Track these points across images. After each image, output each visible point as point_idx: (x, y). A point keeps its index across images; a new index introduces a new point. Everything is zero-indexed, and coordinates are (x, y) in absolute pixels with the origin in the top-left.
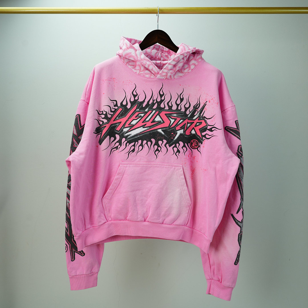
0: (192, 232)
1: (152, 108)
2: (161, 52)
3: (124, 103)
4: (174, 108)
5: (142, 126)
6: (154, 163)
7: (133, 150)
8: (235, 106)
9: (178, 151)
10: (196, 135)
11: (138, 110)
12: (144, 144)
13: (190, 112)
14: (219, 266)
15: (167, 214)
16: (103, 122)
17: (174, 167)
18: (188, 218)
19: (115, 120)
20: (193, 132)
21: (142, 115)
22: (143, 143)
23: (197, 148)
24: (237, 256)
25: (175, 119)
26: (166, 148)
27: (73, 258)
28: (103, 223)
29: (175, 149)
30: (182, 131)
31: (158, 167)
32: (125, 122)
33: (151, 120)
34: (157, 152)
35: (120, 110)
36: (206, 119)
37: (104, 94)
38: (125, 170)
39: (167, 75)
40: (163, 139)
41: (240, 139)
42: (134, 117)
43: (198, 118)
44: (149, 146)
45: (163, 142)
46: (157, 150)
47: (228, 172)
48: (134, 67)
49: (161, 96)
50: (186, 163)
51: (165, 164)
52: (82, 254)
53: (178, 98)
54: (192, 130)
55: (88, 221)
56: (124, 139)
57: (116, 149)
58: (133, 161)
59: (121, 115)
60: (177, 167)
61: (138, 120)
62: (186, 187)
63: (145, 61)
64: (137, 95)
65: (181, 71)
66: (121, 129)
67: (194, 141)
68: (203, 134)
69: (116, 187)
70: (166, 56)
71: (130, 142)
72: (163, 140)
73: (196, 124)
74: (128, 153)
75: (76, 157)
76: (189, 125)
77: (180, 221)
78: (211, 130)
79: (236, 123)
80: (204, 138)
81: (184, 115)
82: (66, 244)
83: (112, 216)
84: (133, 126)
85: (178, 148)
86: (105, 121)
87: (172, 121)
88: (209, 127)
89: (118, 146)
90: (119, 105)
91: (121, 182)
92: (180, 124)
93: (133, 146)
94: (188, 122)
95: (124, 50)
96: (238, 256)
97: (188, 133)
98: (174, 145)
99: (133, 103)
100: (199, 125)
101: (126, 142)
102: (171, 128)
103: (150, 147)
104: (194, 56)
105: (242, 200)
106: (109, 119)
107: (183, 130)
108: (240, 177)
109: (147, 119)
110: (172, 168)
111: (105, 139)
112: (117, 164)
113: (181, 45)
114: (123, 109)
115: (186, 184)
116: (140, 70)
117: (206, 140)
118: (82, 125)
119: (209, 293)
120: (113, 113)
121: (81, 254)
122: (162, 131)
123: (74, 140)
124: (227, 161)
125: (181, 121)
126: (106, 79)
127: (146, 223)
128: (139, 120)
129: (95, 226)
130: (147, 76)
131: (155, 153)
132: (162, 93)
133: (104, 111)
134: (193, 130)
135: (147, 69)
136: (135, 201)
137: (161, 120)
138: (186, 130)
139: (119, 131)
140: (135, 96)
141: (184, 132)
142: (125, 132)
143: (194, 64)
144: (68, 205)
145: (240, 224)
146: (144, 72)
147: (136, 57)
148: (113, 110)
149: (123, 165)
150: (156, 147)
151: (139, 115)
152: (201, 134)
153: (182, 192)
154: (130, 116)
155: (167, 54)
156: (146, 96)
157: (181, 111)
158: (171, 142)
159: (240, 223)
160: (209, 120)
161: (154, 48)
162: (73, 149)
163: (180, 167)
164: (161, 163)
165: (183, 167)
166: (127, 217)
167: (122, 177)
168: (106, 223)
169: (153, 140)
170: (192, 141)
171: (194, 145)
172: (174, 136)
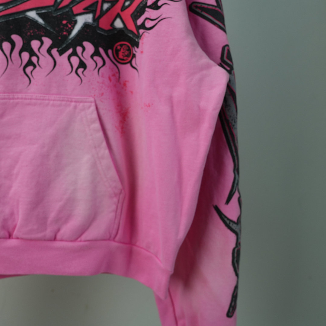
0: (130, 253)
6: (24, 95)
9: (82, 65)
10: (126, 32)
17: (73, 104)
20: (118, 24)
23: (130, 62)
24: (232, 299)
26: (52, 59)
29: (75, 61)
30: (88, 18)
31: (35, 105)
34: (29, 69)
40: (43, 36)
41: (225, 31)
44: (8, 53)
45: (42, 43)
46: (30, 63)
47: (203, 104)
50: (102, 94)
51: (53, 97)
54: (115, 19)
60: (81, 102)
62: (107, 151)
67: (121, 45)
68: (139, 22)
72: (43, 38)
73: (124, 3)
76: (106, 6)
80: (141, 31)
85: (82, 58)
88: (150, 1)
96: (234, 297)
97: (104, 24)
98: (70, 51)
100: (129, 6)
102: (61, 8)
103: (8, 56)
105: (236, 172)
107: (90, 15)
108: (230, 119)
110: (69, 105)
115: (104, 144)
117: (146, 34)
122: (40, 15)
127: (12, 242)
131: (25, 72)
134: (118, 20)
138: (100, 17)
141: (94, 19)
145: (234, 227)
150: (26, 56)
152: (135, 24)
153: (98, 162)
158: (63, 43)
159: (235, 225)
163: (89, 104)
164: (42, 95)
165: (98, 102)
169: (16, 38)
170: (118, 45)
171: (123, 54)
172: (70, 28)
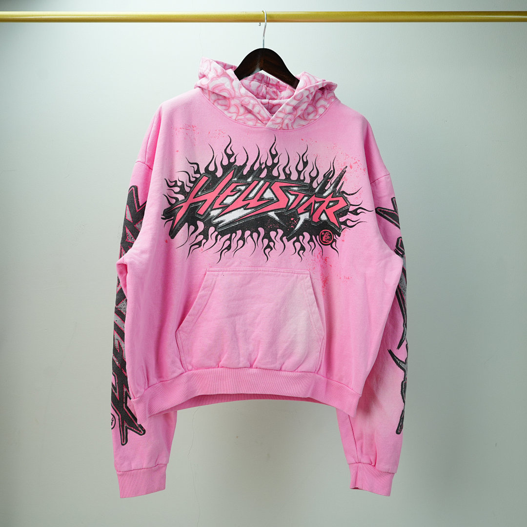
0: (328, 384)
1: (258, 177)
2: (265, 86)
3: (212, 168)
4: (294, 177)
5: (242, 207)
6: (263, 269)
7: (229, 248)
8: (389, 174)
9: (303, 248)
10: (329, 223)
11: (236, 179)
12: (246, 236)
13: (318, 185)
14: (372, 438)
15: (288, 354)
16: (177, 199)
17: (296, 275)
18: (320, 359)
19: (195, 196)
20: (324, 217)
21: (243, 188)
22: (244, 235)
23: (331, 244)
24: (400, 420)
25: (297, 196)
26: (283, 244)
27: (124, 440)
28: (179, 374)
29: (298, 245)
30: (306, 216)
31: (271, 275)
32: (214, 201)
33: (258, 197)
34: (267, 250)
35: (205, 179)
36: (346, 196)
37: (178, 151)
38: (215, 282)
39: (282, 123)
40: (278, 228)
41: (399, 228)
42: (228, 192)
43: (332, 195)
44: (256, 240)
45: (277, 233)
46: (268, 246)
47: (386, 280)
48: (227, 108)
49: (273, 157)
50: (314, 267)
51: (282, 270)
52: (140, 431)
53: (299, 161)
54: (322, 214)
56: (212, 229)
57: (198, 246)
58: (229, 266)
59: (206, 188)
60: (301, 274)
61: (236, 196)
62: (317, 308)
63: (247, 98)
64: (233, 154)
65: (303, 117)
66: (206, 212)
67: (325, 232)
68: (342, 219)
69: (201, 310)
70: (274, 92)
71: (222, 234)
72: (278, 230)
73: (329, 203)
74: (220, 252)
75: (136, 257)
76: (317, 205)
77: (308, 365)
78: (355, 212)
79: (393, 202)
80: (343, 226)
81: (309, 190)
82: (112, 415)
83: (194, 361)
84: (228, 206)
85: (302, 243)
86: (181, 197)
87: (292, 198)
88: (351, 209)
89: (201, 241)
90: (202, 171)
91: (209, 301)
92: (304, 203)
93: (228, 240)
94: (315, 201)
95: (212, 80)
96: (402, 418)
98: (295, 238)
99: (226, 169)
100: (332, 206)
101: (216, 233)
102: (291, 210)
103: (256, 242)
104: (323, 94)
105: (405, 326)
106: (186, 195)
107: (308, 214)
109: (251, 195)
110: (293, 276)
111: (181, 229)
112: (202, 272)
113: (303, 75)
114: (209, 178)
115: (316, 302)
116: (238, 113)
117: (347, 229)
118: (141, 205)
119: (355, 485)
120: (193, 184)
121: (138, 432)
122: (276, 214)
123: (128, 231)
124: (383, 262)
125: (306, 198)
126: (181, 126)
127: (252, 371)
128: (238, 197)
129: (165, 380)
130: (251, 123)
131: (265, 253)
132: (274, 152)
133: (180, 181)
134: (324, 214)
135: (250, 112)
136: (235, 333)
137: (273, 196)
138: (313, 213)
139: (203, 214)
140: (229, 157)
141: (311, 216)
142: (213, 216)
143: (324, 107)
144: (117, 345)
145: (403, 365)
146: (245, 116)
147: (232, 90)
148: (193, 179)
149: (212, 273)
150: (266, 241)
151: (238, 188)
152: (338, 221)
153: (311, 316)
154: (223, 189)
155: (275, 90)
156: (247, 156)
157: (305, 182)
158: (290, 233)
159: (403, 364)
160: (351, 196)
161: (254, 78)
162: (126, 245)
163: (306, 275)
164: (275, 269)
165: (311, 274)
166: (220, 361)
167: (211, 294)
168: (183, 375)
169: (261, 230)
170: (322, 232)
171: (326, 238)
172: (295, 223)
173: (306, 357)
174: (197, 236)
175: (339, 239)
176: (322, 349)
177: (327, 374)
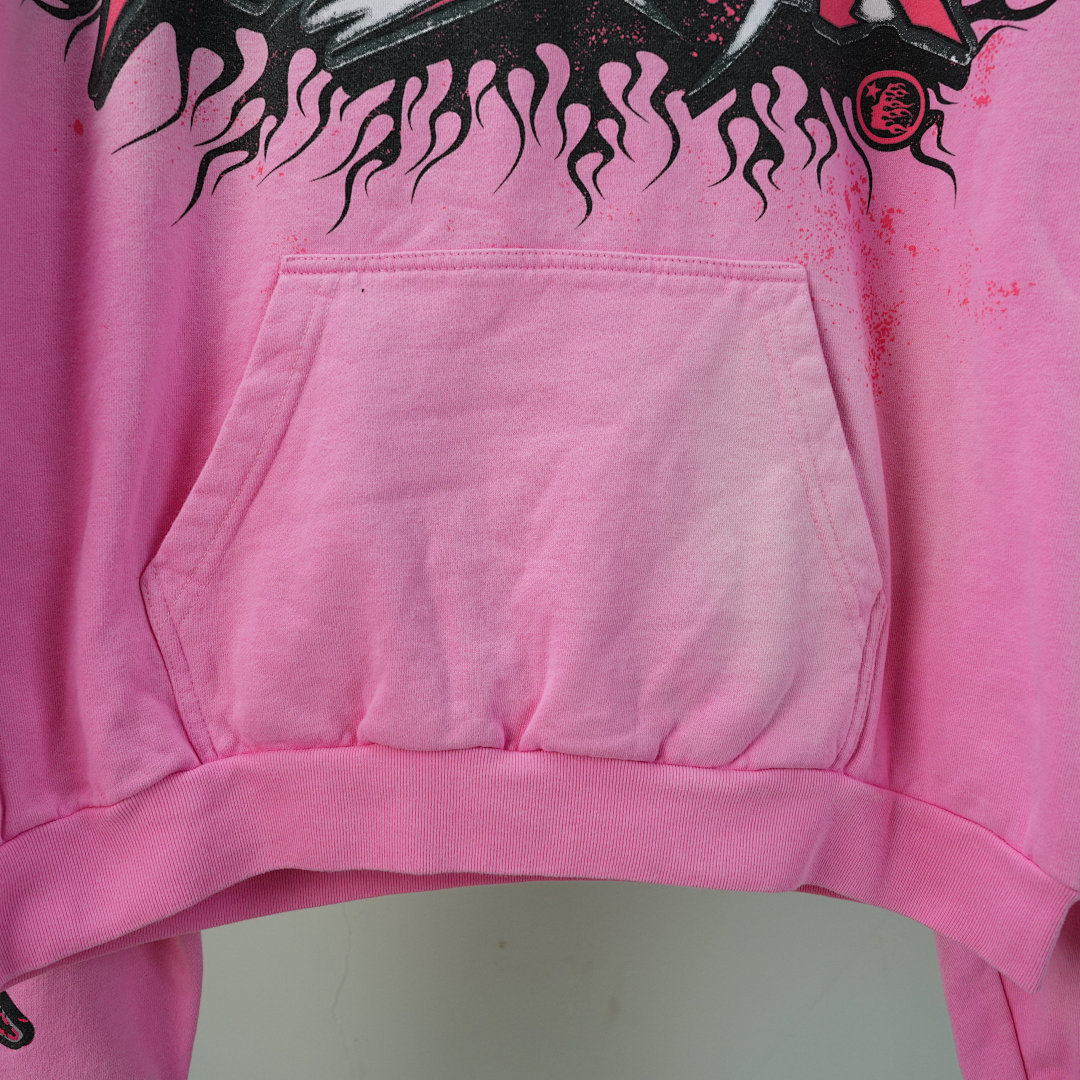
0: (893, 820)
7: (389, 151)
9: (769, 148)
10: (902, 34)
12: (473, 90)
15: (697, 683)
17: (734, 284)
18: (862, 705)
20: (877, 6)
22: (465, 83)
23: (914, 143)
26: (666, 127)
29: (744, 133)
31: (605, 286)
34: (588, 163)
38: (322, 324)
40: (640, 48)
44: (523, 104)
45: (637, 72)
46: (592, 141)
50: (831, 251)
51: (666, 261)
52: (8, 1030)
55: (26, 765)
56: (303, 60)
57: (244, 155)
58: (390, 244)
60: (763, 279)
62: (845, 453)
67: (882, 84)
69: (257, 468)
71: (354, 81)
72: (641, 56)
74: (344, 173)
77: (801, 735)
80: (980, 27)
83: (238, 713)
85: (768, 124)
89: (257, 128)
91: (298, 420)
93: (382, 109)
98: (730, 98)
101: (324, 78)
103: (526, 118)
110: (721, 289)
111: (138, 51)
112: (258, 279)
115: (837, 424)
127: (519, 763)
129: (95, 803)
131: (573, 175)
136: (417, 577)
149: (306, 277)
150: (579, 116)
152: (954, 9)
153: (815, 491)
158: (705, 71)
163: (788, 285)
164: (628, 254)
165: (814, 280)
166: (362, 717)
167: (302, 385)
168: (186, 776)
169: (550, 54)
170: (871, 84)
171: (887, 114)
172: (731, 18)
173: (788, 694)
174: (237, 107)
175: (956, 105)
176: (871, 656)
177: (891, 771)
